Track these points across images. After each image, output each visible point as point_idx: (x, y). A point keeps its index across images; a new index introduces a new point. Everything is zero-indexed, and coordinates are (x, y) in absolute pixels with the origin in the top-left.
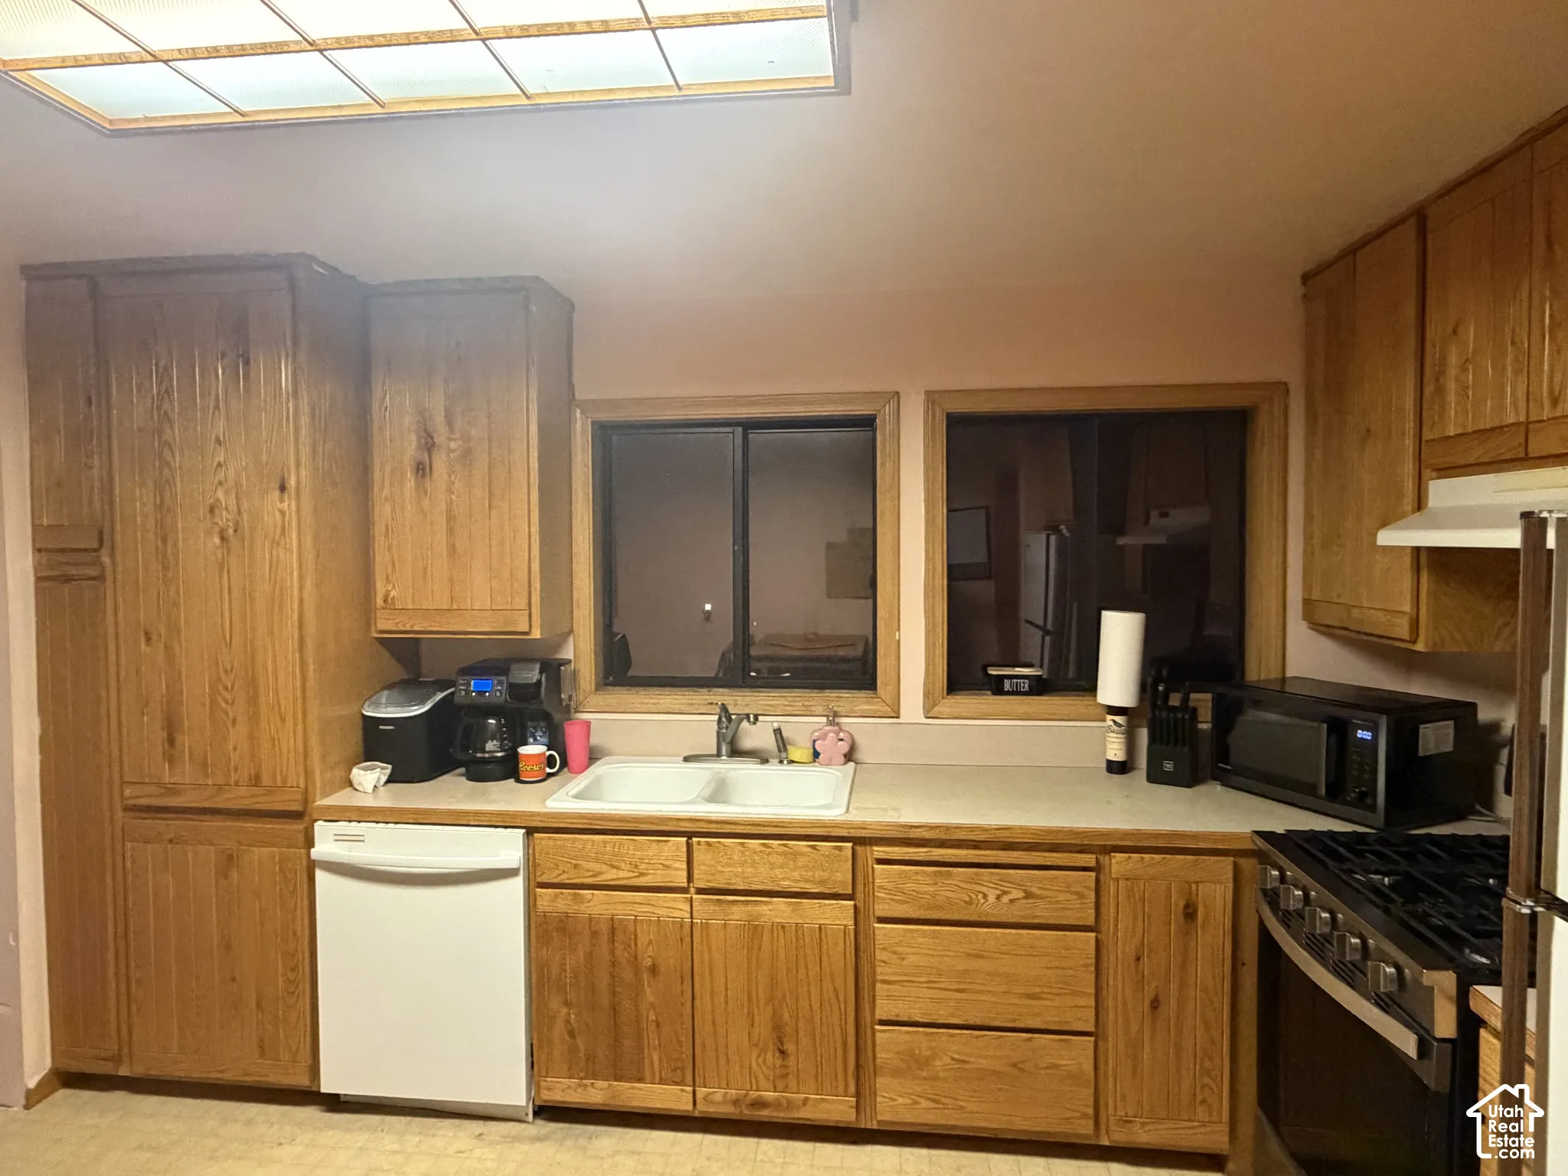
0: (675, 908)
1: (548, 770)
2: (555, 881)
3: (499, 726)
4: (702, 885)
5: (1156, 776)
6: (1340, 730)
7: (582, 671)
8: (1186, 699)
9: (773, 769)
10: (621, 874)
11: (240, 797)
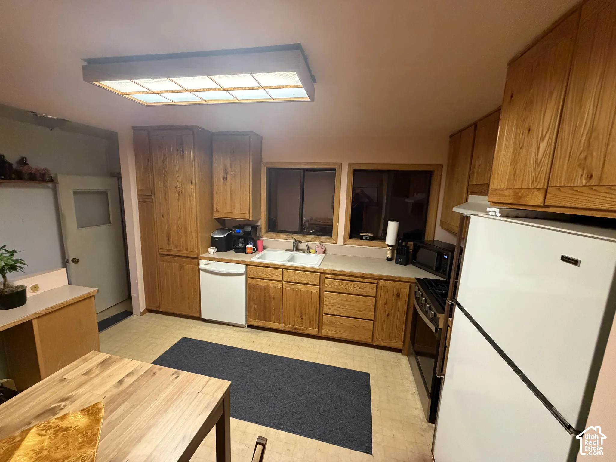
0: (279, 285)
1: (253, 251)
2: (253, 277)
3: (242, 240)
4: (285, 280)
5: (397, 262)
6: (440, 255)
7: (262, 228)
8: (406, 244)
9: (306, 255)
10: (267, 276)
11: (184, 253)
